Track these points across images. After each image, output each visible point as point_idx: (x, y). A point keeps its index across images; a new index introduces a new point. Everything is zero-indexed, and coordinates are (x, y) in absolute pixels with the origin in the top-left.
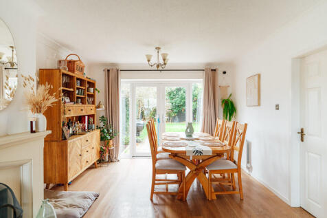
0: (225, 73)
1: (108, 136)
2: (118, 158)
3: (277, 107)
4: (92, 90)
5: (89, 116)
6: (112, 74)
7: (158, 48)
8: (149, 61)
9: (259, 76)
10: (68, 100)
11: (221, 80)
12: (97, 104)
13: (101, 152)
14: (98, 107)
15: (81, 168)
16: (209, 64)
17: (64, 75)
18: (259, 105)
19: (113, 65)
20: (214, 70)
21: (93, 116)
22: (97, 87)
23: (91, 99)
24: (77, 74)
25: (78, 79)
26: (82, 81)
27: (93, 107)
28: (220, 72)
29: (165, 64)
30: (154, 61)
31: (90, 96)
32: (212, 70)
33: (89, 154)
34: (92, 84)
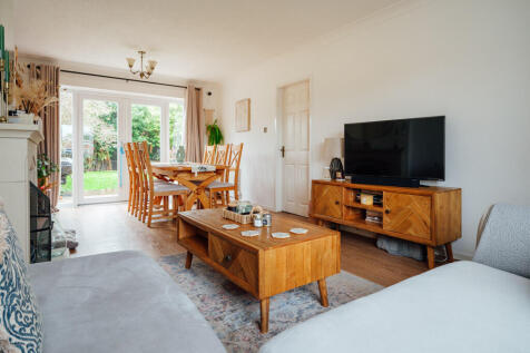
0: (210, 94)
1: (44, 171)
2: (57, 207)
3: (265, 130)
7: (142, 52)
8: (131, 66)
9: (249, 101)
11: (207, 103)
16: (191, 81)
18: (249, 129)
20: (198, 89)
28: (204, 92)
29: (149, 74)
30: (137, 67)
32: (196, 89)
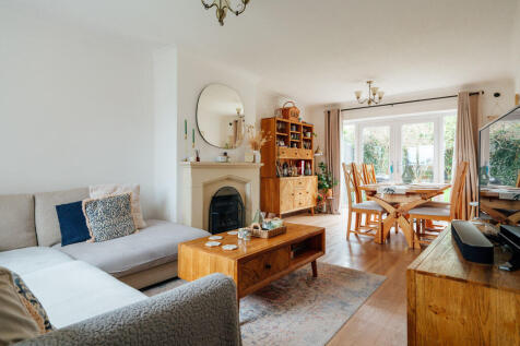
0: (497, 95)
1: (326, 184)
2: (339, 211)
4: (309, 134)
5: (306, 161)
6: (333, 115)
7: (369, 82)
8: (358, 98)
10: (282, 144)
12: (315, 148)
13: (319, 200)
14: (316, 152)
15: (294, 207)
17: (278, 122)
19: (334, 105)
20: (475, 94)
21: (310, 161)
22: (314, 131)
23: (308, 144)
24: (292, 120)
25: (292, 125)
26: (298, 127)
27: (309, 151)
28: (487, 96)
29: (380, 98)
31: (306, 140)
32: (470, 94)
33: (302, 197)
34: (309, 129)
